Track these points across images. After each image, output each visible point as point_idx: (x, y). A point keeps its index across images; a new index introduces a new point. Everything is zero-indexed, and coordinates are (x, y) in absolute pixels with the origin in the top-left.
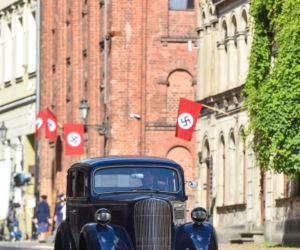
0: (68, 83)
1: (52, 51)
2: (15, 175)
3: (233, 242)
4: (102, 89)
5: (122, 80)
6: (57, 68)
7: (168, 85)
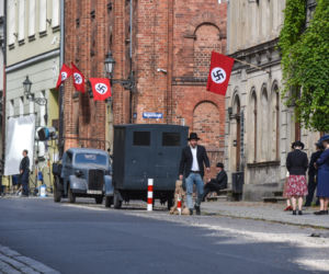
0: (92, 37)
1: (76, 5)
2: (39, 129)
3: (266, 201)
4: (127, 43)
5: (148, 34)
6: (81, 22)
7: (195, 39)
